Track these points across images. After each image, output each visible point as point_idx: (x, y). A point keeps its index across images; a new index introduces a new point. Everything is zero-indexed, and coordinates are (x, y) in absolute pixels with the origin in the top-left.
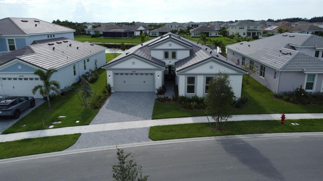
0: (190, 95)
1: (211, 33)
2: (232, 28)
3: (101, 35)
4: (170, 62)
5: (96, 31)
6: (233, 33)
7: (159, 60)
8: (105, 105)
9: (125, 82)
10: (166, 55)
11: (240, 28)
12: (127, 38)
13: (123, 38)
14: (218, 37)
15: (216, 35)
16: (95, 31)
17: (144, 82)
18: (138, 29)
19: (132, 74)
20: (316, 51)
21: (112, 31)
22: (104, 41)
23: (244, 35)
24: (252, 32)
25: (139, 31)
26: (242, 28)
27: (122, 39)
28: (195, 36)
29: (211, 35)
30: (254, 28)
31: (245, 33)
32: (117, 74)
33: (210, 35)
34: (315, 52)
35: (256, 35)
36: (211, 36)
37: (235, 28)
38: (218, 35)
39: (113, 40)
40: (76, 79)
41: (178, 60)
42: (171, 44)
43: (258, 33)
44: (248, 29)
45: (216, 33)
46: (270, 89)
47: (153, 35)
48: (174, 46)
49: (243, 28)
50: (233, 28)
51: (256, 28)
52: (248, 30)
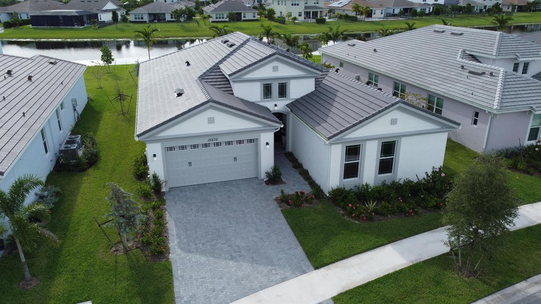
0: (350, 183)
1: (245, 14)
2: (279, 4)
3: (25, 23)
4: (276, 105)
5: (12, 14)
6: (281, 12)
7: (253, 103)
8: (171, 238)
9: (190, 164)
10: (267, 91)
11: (292, 5)
12: (85, 29)
13: (76, 27)
14: (257, 20)
15: (254, 17)
16: (10, 14)
17: (235, 159)
18: (105, 8)
19: (206, 145)
20: (515, 64)
21: (50, 14)
22: (36, 36)
23: (300, 15)
24: (311, 11)
25: (107, 11)
26: (295, 5)
27: (77, 29)
28: (218, 20)
29: (245, 17)
30: (315, 3)
31: (301, 13)
32: (171, 149)
33: (243, 18)
34: (513, 65)
35: (319, 17)
36: (245, 19)
37: (284, 4)
38: (257, 17)
39: (58, 32)
40: (51, 161)
41: (292, 99)
42: (277, 67)
43: (321, 12)
44: (306, 5)
45: (254, 14)
46: (459, 142)
47: (138, 20)
48: (284, 71)
49: (298, 5)
50: (281, 4)
51: (317, 3)
52: (306, 8)
